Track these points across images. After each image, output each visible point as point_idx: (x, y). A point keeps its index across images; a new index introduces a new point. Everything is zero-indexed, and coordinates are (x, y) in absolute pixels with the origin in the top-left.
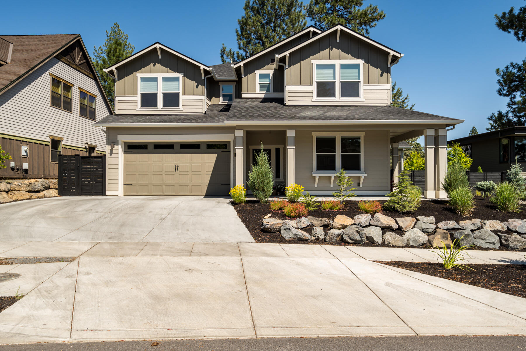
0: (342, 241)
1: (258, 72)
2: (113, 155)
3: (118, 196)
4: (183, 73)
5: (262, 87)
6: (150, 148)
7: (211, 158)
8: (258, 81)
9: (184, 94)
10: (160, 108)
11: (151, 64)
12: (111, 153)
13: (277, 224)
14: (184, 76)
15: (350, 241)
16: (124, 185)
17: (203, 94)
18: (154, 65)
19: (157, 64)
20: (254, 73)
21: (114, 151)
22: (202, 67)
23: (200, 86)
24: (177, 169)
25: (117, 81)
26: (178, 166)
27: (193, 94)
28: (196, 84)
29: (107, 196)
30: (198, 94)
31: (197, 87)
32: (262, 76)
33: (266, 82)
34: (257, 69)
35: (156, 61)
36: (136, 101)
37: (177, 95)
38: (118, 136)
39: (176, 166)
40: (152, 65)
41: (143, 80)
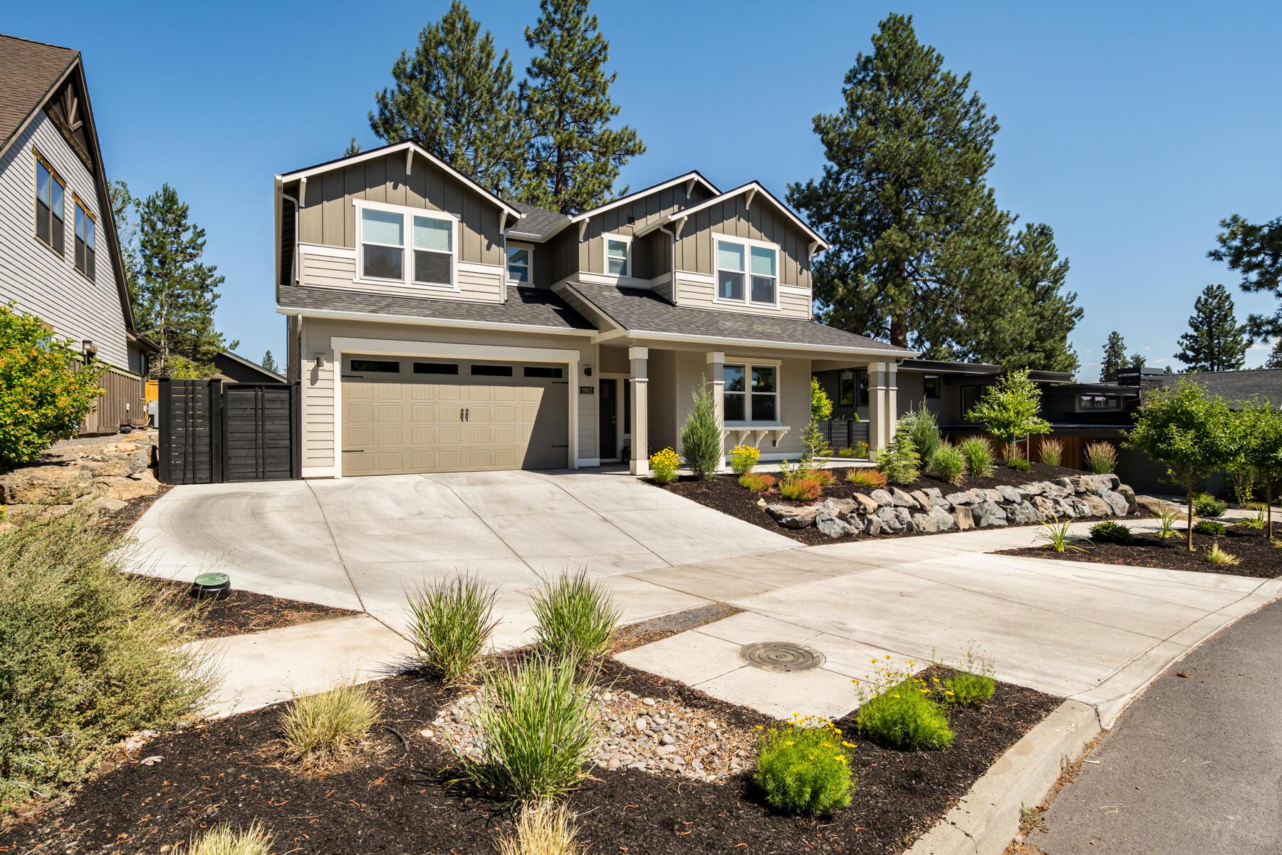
0: (883, 534)
1: (607, 236)
2: (319, 384)
3: (333, 478)
4: (459, 215)
5: (613, 264)
6: (407, 369)
7: (532, 396)
8: (607, 254)
9: (462, 258)
10: (408, 284)
11: (388, 183)
12: (314, 379)
13: (810, 513)
14: (462, 221)
15: (890, 531)
16: (343, 451)
17: (500, 263)
18: (395, 187)
19: (400, 186)
20: (599, 237)
21: (321, 375)
22: (507, 210)
23: (493, 246)
24: (464, 415)
25: (302, 208)
26: (467, 410)
27: (481, 261)
28: (485, 242)
29: (303, 479)
30: (491, 263)
31: (488, 248)
32: (615, 246)
33: (619, 256)
34: (604, 231)
35: (399, 179)
36: (352, 261)
37: (446, 259)
38: (332, 338)
39: (462, 410)
40: (390, 185)
41: (369, 215)
